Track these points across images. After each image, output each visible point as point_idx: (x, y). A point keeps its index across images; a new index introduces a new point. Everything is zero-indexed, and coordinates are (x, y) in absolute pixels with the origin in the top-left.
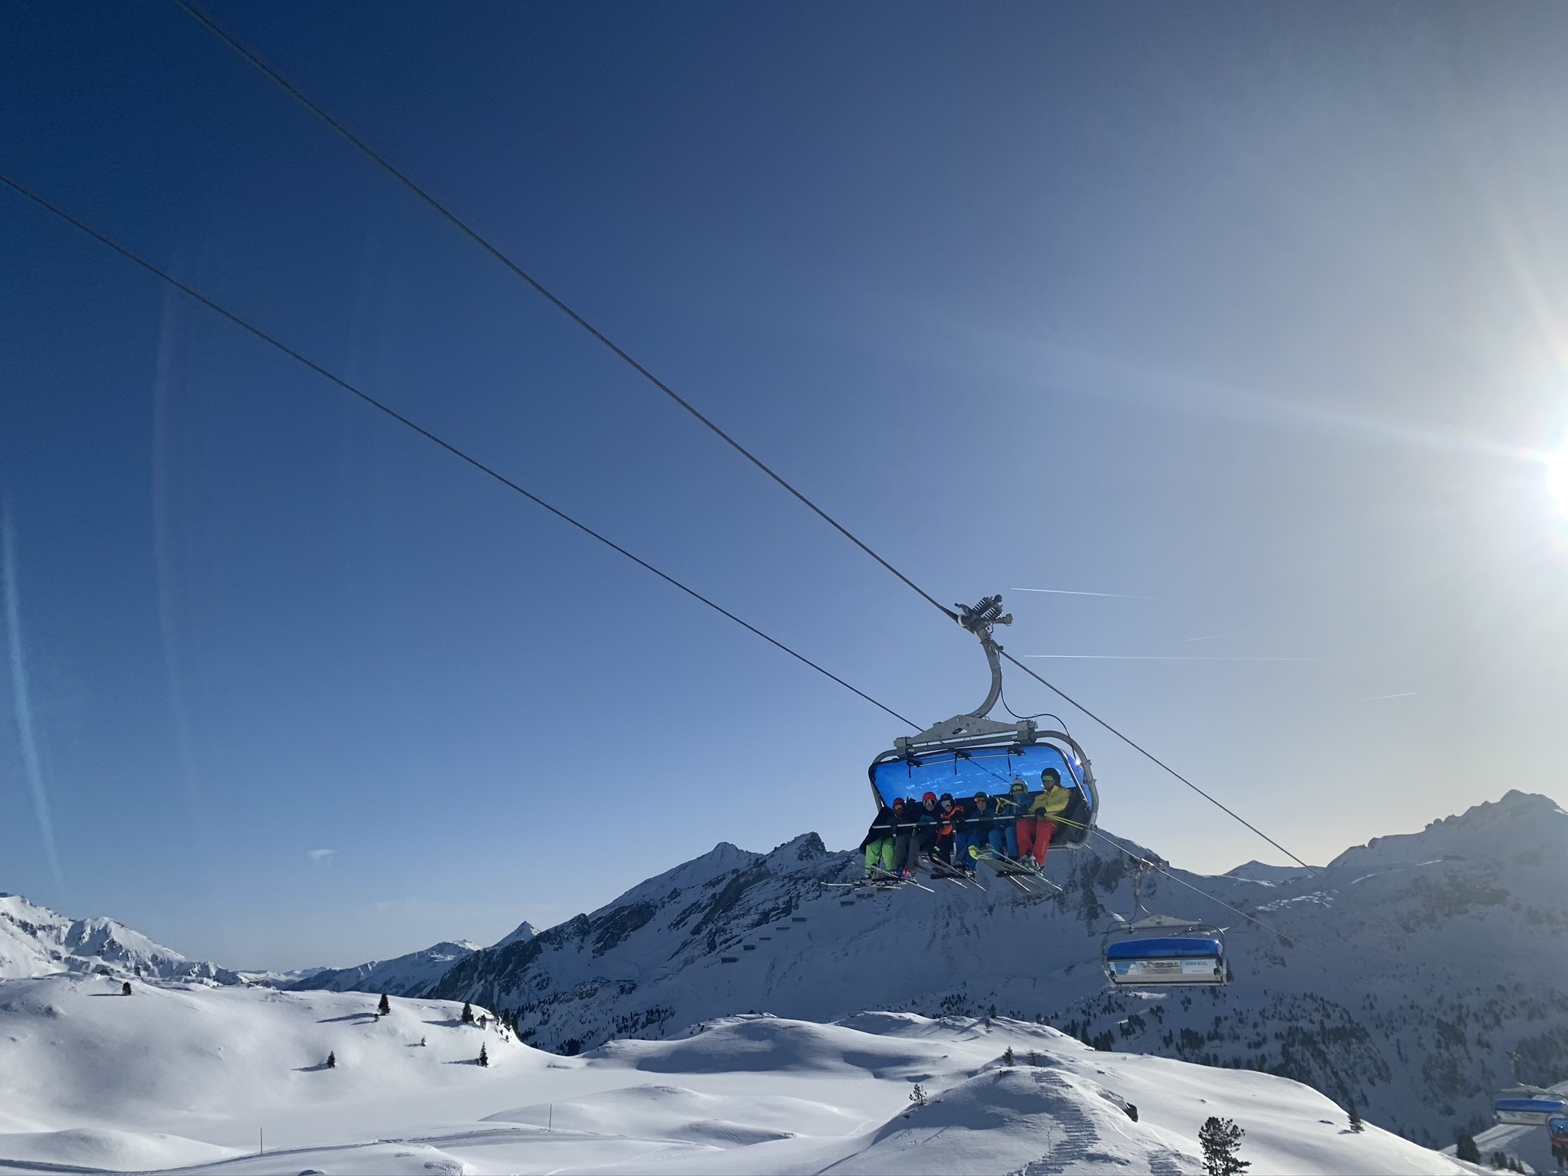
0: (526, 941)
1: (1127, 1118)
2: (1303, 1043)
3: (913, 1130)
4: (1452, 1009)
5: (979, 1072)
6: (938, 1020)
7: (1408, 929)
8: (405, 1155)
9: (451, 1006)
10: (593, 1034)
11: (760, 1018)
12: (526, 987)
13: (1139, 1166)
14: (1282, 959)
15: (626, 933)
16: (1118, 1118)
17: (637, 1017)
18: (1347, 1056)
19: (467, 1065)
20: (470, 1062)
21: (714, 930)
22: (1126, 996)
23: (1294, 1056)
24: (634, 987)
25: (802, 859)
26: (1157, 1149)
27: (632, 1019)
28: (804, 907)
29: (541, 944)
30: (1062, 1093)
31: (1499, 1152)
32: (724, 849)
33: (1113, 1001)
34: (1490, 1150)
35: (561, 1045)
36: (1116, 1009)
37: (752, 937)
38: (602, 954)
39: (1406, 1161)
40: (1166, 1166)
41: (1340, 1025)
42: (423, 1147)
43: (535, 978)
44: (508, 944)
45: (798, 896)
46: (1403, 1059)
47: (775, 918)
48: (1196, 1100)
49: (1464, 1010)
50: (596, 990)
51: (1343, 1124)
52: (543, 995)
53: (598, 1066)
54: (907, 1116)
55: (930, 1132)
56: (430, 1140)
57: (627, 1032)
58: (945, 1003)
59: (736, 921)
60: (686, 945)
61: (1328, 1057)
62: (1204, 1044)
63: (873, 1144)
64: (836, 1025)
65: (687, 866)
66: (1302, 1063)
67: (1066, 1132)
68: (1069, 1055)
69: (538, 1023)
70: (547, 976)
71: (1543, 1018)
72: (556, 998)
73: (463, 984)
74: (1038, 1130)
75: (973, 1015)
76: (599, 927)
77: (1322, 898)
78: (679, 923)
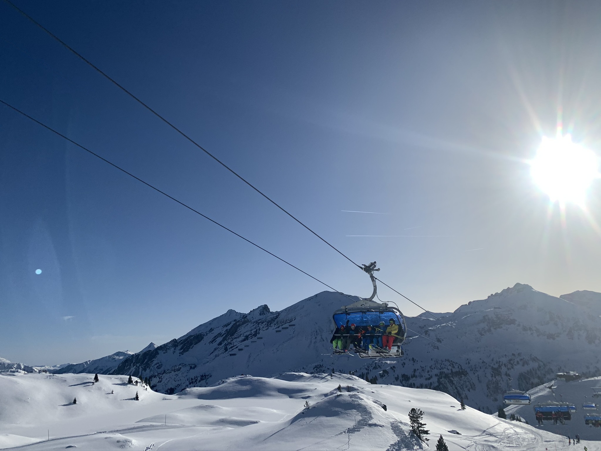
0: (152, 351)
1: (383, 410)
2: (445, 377)
3: (305, 418)
4: (497, 363)
5: (328, 394)
6: (313, 375)
7: (482, 335)
8: (109, 438)
9: (123, 377)
10: (179, 385)
11: (245, 377)
12: (153, 369)
13: (387, 427)
14: (438, 347)
15: (192, 346)
16: (380, 410)
17: (197, 378)
18: (460, 381)
19: (130, 401)
20: (132, 399)
21: (227, 343)
22: (382, 362)
23: (442, 382)
24: (195, 366)
25: (261, 315)
26: (394, 421)
27: (195, 379)
28: (262, 333)
29: (158, 351)
30: (360, 402)
31: (513, 414)
32: (231, 312)
33: (377, 365)
34: (510, 413)
35: (167, 390)
36: (378, 368)
37: (242, 345)
38: (183, 354)
39: (480, 419)
40: (397, 427)
41: (458, 370)
42: (115, 434)
43: (156, 364)
44: (145, 352)
45: (259, 329)
46: (480, 382)
47: (250, 338)
48: (407, 401)
49: (501, 363)
50: (180, 368)
51: (459, 407)
52: (159, 371)
53: (183, 398)
54: (303, 413)
55: (311, 419)
56: (117, 431)
57: (193, 384)
58: (315, 368)
59: (235, 340)
60: (216, 349)
61: (454, 382)
62: (410, 379)
63: (291, 424)
64: (275, 378)
66: (445, 385)
67: (361, 416)
68: (360, 386)
69: (158, 382)
70: (161, 363)
71: (528, 365)
72: (164, 372)
73: (127, 368)
74: (351, 416)
75: (326, 372)
76: (181, 344)
77: (451, 324)
78: (213, 341)
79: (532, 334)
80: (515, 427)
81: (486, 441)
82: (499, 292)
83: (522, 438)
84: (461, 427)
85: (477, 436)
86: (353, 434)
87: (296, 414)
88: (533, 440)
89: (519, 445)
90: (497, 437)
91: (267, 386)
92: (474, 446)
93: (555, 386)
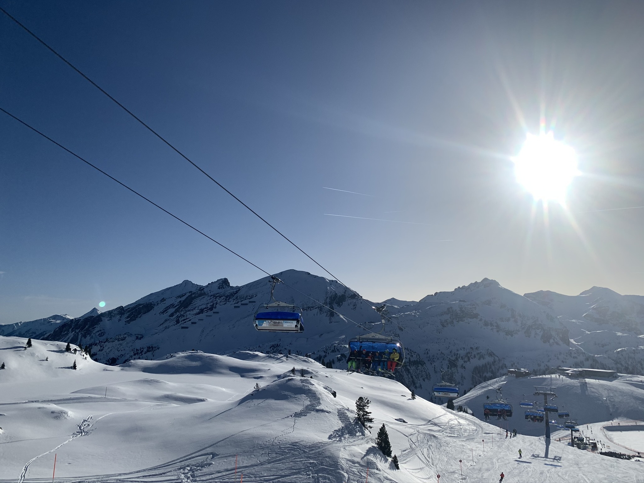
0: (95, 317)
1: (332, 396)
3: (254, 400)
4: (454, 355)
5: (282, 376)
6: (268, 355)
7: (443, 326)
8: (42, 408)
9: (60, 344)
10: (123, 355)
11: (196, 353)
12: (94, 335)
13: (334, 413)
14: (399, 335)
15: (141, 315)
16: (329, 396)
17: (143, 349)
18: (416, 371)
20: (68, 368)
21: (179, 315)
24: (142, 337)
25: (219, 289)
26: (341, 408)
27: (140, 350)
28: (219, 308)
29: (102, 318)
30: (310, 387)
31: (461, 406)
32: (186, 283)
33: (336, 348)
34: (458, 405)
35: (108, 360)
36: (336, 351)
37: (195, 319)
38: (129, 323)
39: (428, 409)
40: (343, 413)
41: (416, 360)
42: (49, 404)
43: (98, 331)
45: (216, 304)
46: (436, 372)
47: (206, 312)
48: (360, 386)
49: (459, 355)
50: (125, 337)
51: (409, 396)
52: (101, 339)
53: (126, 370)
54: (252, 395)
55: (260, 401)
56: (51, 401)
57: (138, 356)
58: (272, 347)
59: (189, 312)
60: (167, 321)
61: (410, 371)
63: (238, 405)
64: (227, 356)
65: (169, 289)
66: (401, 373)
67: (310, 401)
68: (315, 369)
69: (98, 350)
70: (104, 331)
71: (484, 359)
72: (107, 340)
73: (64, 333)
74: (300, 401)
75: (282, 352)
76: (129, 312)
77: (416, 313)
78: (164, 312)
79: (492, 329)
80: (460, 418)
81: (429, 430)
82: (466, 286)
83: (464, 429)
84: (408, 416)
85: (422, 425)
86: (299, 418)
87: (245, 394)
88: (474, 432)
89: (460, 435)
90: (441, 427)
91: (218, 364)
92: (416, 435)
93: (505, 381)
